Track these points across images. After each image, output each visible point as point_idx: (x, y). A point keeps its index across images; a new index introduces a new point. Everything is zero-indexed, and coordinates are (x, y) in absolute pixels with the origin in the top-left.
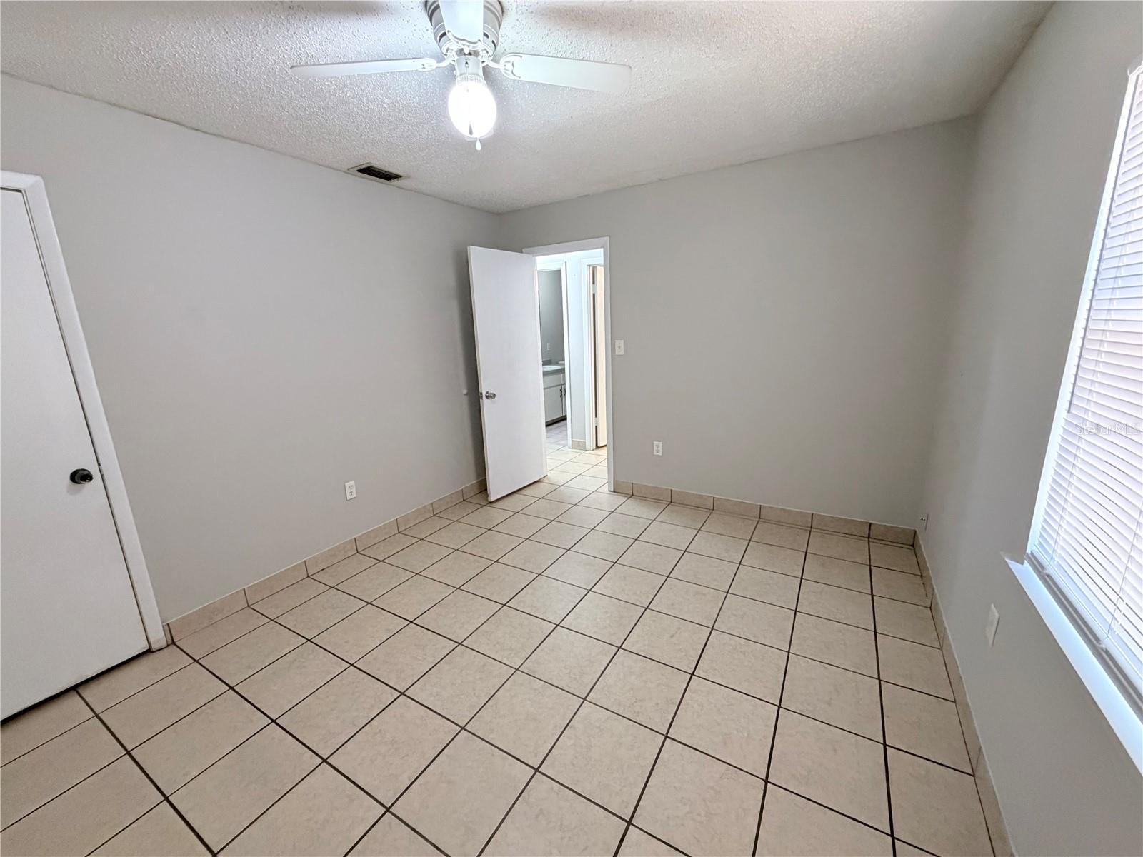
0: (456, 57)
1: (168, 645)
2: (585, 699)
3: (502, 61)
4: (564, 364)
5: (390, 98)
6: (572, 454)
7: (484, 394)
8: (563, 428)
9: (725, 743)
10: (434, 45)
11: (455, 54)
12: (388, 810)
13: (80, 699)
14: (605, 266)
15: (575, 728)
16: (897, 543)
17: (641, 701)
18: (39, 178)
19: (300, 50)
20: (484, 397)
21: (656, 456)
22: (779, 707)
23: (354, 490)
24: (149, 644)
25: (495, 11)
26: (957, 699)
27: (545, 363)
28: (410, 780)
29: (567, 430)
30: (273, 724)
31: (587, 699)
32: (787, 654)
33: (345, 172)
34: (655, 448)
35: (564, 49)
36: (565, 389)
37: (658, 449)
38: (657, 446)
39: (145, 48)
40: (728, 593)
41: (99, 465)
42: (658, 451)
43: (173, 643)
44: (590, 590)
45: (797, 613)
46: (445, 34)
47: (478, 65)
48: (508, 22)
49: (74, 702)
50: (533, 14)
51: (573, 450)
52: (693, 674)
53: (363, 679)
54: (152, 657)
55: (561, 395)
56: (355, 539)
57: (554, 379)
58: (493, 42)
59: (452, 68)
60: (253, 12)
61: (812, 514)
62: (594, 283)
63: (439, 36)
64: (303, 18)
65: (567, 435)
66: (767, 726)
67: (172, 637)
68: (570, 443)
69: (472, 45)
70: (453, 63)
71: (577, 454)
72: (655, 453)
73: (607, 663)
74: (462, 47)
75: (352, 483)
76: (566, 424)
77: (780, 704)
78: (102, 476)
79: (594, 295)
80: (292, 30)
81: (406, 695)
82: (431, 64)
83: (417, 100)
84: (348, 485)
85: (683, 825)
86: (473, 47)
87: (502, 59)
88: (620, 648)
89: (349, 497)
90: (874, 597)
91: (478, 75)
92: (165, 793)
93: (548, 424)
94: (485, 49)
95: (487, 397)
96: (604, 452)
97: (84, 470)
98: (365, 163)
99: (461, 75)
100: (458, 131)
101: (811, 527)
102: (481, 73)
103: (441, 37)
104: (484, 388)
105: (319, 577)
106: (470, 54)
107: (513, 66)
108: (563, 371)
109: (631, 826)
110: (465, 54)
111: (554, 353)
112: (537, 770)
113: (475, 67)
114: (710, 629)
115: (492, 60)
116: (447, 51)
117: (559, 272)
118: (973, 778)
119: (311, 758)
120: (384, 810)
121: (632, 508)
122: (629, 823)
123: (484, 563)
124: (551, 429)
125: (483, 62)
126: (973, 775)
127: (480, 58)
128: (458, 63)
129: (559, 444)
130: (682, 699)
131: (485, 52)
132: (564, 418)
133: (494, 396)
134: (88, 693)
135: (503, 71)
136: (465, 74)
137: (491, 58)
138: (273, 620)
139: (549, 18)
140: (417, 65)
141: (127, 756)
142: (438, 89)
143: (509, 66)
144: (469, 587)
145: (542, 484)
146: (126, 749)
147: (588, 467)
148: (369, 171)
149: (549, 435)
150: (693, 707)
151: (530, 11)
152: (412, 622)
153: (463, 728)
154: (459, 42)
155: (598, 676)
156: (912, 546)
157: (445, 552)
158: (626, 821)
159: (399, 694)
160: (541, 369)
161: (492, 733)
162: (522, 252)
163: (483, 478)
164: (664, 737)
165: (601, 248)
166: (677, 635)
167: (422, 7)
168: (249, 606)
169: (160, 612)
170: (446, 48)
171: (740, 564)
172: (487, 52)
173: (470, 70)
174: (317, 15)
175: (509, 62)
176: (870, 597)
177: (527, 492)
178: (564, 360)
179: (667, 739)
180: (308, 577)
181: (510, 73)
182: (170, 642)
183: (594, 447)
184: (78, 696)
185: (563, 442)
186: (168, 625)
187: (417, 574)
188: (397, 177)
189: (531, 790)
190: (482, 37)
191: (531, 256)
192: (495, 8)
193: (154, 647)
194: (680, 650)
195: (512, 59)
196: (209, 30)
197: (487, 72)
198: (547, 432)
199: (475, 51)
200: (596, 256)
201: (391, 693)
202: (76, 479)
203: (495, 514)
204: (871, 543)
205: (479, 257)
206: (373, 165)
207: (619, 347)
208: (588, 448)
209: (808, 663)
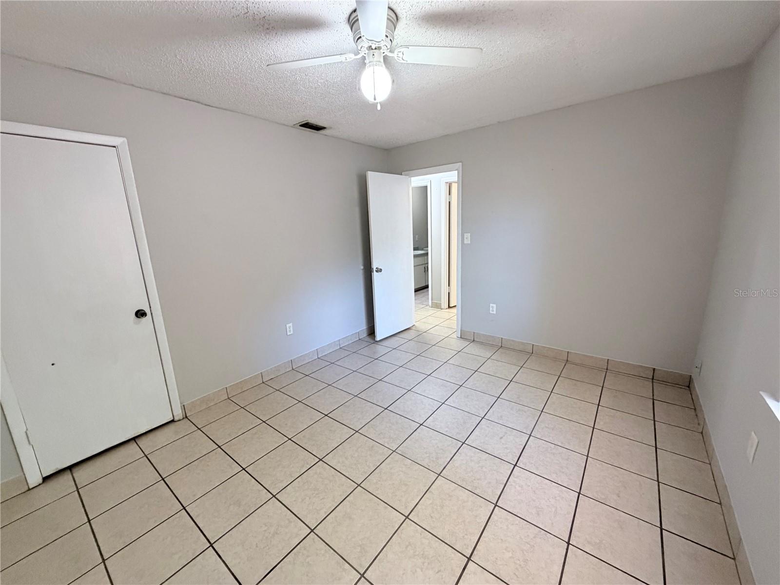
0: (367, 52)
1: (183, 418)
2: (439, 475)
3: (396, 52)
4: (427, 250)
5: (323, 79)
6: (432, 311)
7: (375, 269)
8: (426, 294)
9: (538, 514)
10: (353, 44)
11: (366, 49)
12: (312, 531)
13: (137, 446)
14: (458, 182)
15: (432, 493)
16: (675, 384)
17: (478, 479)
18: (125, 139)
19: (271, 53)
20: (375, 272)
21: (492, 314)
23: (291, 329)
24: (173, 416)
25: (393, 20)
26: (722, 501)
27: (415, 249)
28: (326, 514)
29: (428, 295)
30: (243, 471)
31: (441, 475)
32: (586, 457)
33: (292, 127)
34: (491, 308)
35: (437, 40)
36: (428, 267)
37: (493, 308)
39: (184, 60)
40: (542, 411)
41: (150, 307)
42: (493, 311)
43: (186, 417)
44: (444, 403)
45: (595, 430)
46: (360, 37)
47: (381, 55)
48: (401, 25)
49: (133, 446)
50: (417, 19)
51: (432, 308)
52: (515, 465)
53: (297, 448)
54: (174, 424)
55: (425, 271)
56: (291, 361)
57: (420, 260)
58: (391, 40)
59: (364, 58)
60: (246, 33)
61: (608, 360)
62: (450, 194)
63: (356, 39)
64: (274, 35)
65: (428, 298)
66: (570, 505)
67: (185, 413)
68: (430, 303)
69: (377, 43)
70: (365, 55)
71: (436, 311)
72: (495, 306)
73: (455, 452)
74: (371, 44)
75: (291, 325)
76: (428, 291)
77: (580, 492)
78: (152, 314)
79: (449, 202)
80: (268, 42)
81: (323, 461)
82: (351, 57)
83: (339, 79)
84: (288, 326)
85: (506, 565)
86: (378, 45)
87: (396, 50)
88: (464, 443)
89: (288, 334)
90: (656, 422)
91: (380, 62)
92: (184, 505)
93: (416, 290)
94: (385, 45)
95: (377, 271)
96: (454, 310)
97: (142, 310)
98: (304, 120)
99: (370, 62)
100: (366, 99)
101: (607, 369)
102: (382, 60)
103: (358, 39)
104: (375, 265)
105: (269, 383)
106: (376, 49)
107: (403, 54)
108: (427, 254)
109: (470, 561)
110: (372, 49)
111: (421, 242)
112: (407, 517)
113: (378, 57)
114: (529, 436)
115: (389, 52)
116: (361, 48)
117: (426, 187)
118: (733, 561)
119: (266, 493)
120: (310, 531)
121: (473, 349)
122: (469, 559)
123: (372, 381)
124: (418, 294)
125: (384, 53)
126: (734, 559)
127: (382, 51)
128: (368, 54)
129: (423, 304)
130: (507, 481)
131: (385, 46)
132: (427, 287)
133: (381, 270)
134: (141, 442)
135: (396, 58)
136: (372, 62)
137: (389, 50)
138: (243, 408)
139: (428, 21)
140: (342, 58)
141: (162, 481)
142: (352, 72)
143: (400, 55)
144: (363, 395)
145: (412, 331)
146: (162, 477)
147: (443, 320)
148: (307, 125)
149: (416, 297)
150: (515, 488)
151: (415, 17)
152: (326, 415)
153: (359, 485)
154: (370, 42)
155: (449, 460)
156: (689, 387)
157: (348, 372)
158: (467, 557)
159: (319, 460)
160: (412, 253)
161: (377, 490)
162: (401, 175)
163: (373, 325)
164: (494, 505)
165: (456, 170)
166: (504, 438)
167: (346, 21)
168: (228, 398)
169: (180, 398)
170: (360, 46)
171: (552, 392)
172: (387, 46)
173: (375, 59)
175: (400, 52)
176: (653, 422)
177: (402, 335)
178: (428, 247)
179: (497, 507)
180: (263, 382)
181: (401, 59)
182: (184, 417)
183: (447, 307)
184: (135, 443)
185: (425, 303)
186: (184, 406)
187: (329, 385)
188: (324, 128)
189: (403, 530)
190: (384, 38)
191: (407, 177)
192: (393, 18)
193: (176, 419)
194: (506, 448)
195: (403, 50)
196: (220, 46)
197: (386, 59)
198: (415, 295)
199: (378, 47)
200: (452, 176)
201: (314, 459)
202: (138, 315)
203: (381, 349)
204: (654, 383)
205: (373, 178)
206: (310, 122)
207: (467, 238)
208: (443, 307)
209: (602, 465)
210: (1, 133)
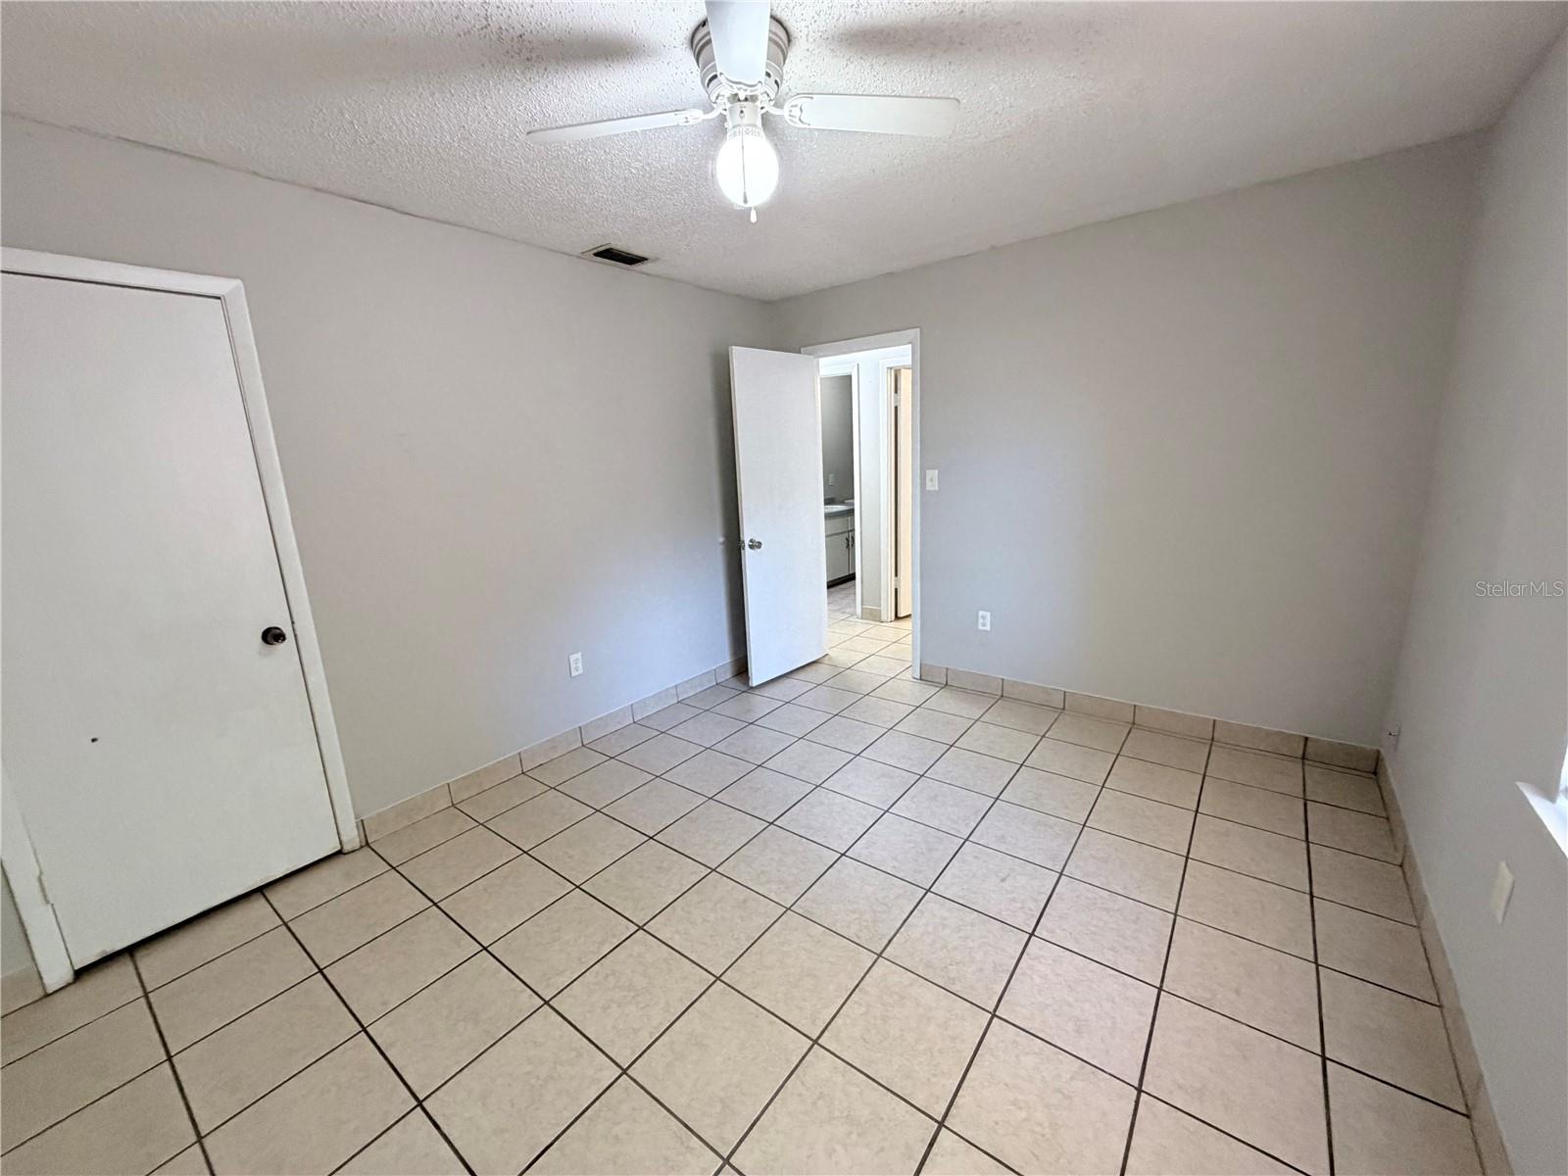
0: (728, 106)
1: (362, 847)
3: (787, 106)
4: (853, 504)
5: (640, 161)
6: (861, 626)
7: (747, 542)
8: (851, 591)
9: (1080, 1033)
10: (700, 91)
11: (726, 101)
12: (624, 1072)
13: (267, 904)
14: (912, 368)
15: (866, 993)
16: (1348, 770)
17: (957, 964)
18: (239, 283)
19: (536, 109)
20: (747, 547)
21: (982, 631)
22: (1160, 989)
23: (580, 665)
24: (341, 843)
25: (780, 42)
26: (1444, 1001)
27: (828, 502)
28: (651, 1037)
29: (855, 593)
30: (484, 952)
31: (883, 955)
32: (1173, 916)
33: (579, 257)
34: (981, 621)
35: (868, 82)
36: (853, 538)
37: (985, 621)
38: (984, 618)
40: (1084, 825)
41: (293, 623)
42: (984, 625)
43: (367, 844)
44: (887, 811)
45: (1190, 861)
46: (715, 77)
47: (757, 112)
48: (796, 54)
49: (259, 905)
50: (829, 41)
51: (863, 621)
52: (1032, 934)
53: (591, 906)
54: (343, 859)
55: (848, 546)
56: (580, 728)
57: (839, 524)
58: (776, 82)
59: (723, 119)
61: (1215, 721)
62: (896, 392)
63: (707, 80)
64: (541, 71)
65: (855, 600)
66: (1141, 1014)
67: (366, 836)
68: (859, 611)
69: (749, 89)
70: (724, 112)
71: (870, 626)
72: (980, 627)
73: (911, 910)
74: (736, 91)
75: (579, 655)
76: (855, 585)
77: (1161, 986)
78: (295, 636)
79: (896, 408)
80: (528, 85)
81: (645, 930)
82: (697, 116)
83: (673, 160)
84: (573, 658)
85: (1016, 1135)
86: (751, 91)
87: (786, 104)
88: (929, 890)
89: (573, 674)
90: (1311, 845)
91: (755, 125)
92: (363, 1023)
93: (831, 585)
94: (766, 92)
95: (751, 547)
96: (907, 625)
97: (277, 628)
98: (603, 243)
99: (734, 127)
100: (728, 200)
101: (1213, 740)
102: (759, 123)
103: (711, 80)
104: (747, 535)
105: (536, 774)
106: (746, 99)
107: (801, 111)
108: (851, 512)
109: (943, 1128)
110: (739, 100)
111: (840, 487)
112: (816, 1042)
113: (752, 115)
114: (1058, 875)
115: (774, 105)
116: (717, 98)
117: (849, 377)
118: (1465, 1119)
119: (531, 997)
120: (620, 1071)
121: (946, 702)
122: (941, 1124)
123: (744, 767)
124: (834, 592)
125: (762, 108)
126: (1468, 1116)
127: (758, 103)
128: (730, 112)
129: (843, 613)
130: (1016, 967)
131: (765, 95)
132: (852, 577)
133: (759, 545)
134: (275, 896)
135: (787, 118)
136: (740, 126)
137: (772, 103)
138: (482, 825)
140: (678, 119)
141: (319, 974)
142: (700, 146)
143: (796, 112)
144: (724, 797)
145: (820, 665)
146: (318, 967)
147: (885, 644)
148: (609, 254)
149: (831, 599)
150: (1033, 980)
151: (825, 37)
152: (651, 838)
153: (718, 978)
154: (735, 86)
155: (898, 926)
156: (1375, 773)
157: (693, 750)
158: (936, 1121)
159: (637, 928)
160: (823, 509)
161: (755, 988)
162: (800, 352)
163: (743, 654)
164: (990, 1015)
165: (908, 343)
166: (1010, 879)
167: (687, 44)
168: (453, 805)
169: (353, 807)
170: (716, 94)
171: (1103, 787)
172: (768, 95)
173: (745, 121)
174: (558, 64)
175: (796, 106)
176: (1304, 844)
177: (802, 675)
178: (853, 498)
179: (995, 1019)
180: (523, 773)
181: (797, 120)
182: (364, 843)
183: (893, 617)
184: (263, 899)
185: (848, 610)
186: (362, 821)
187: (658, 777)
188: (642, 260)
189: (807, 1067)
190: (763, 78)
191: (812, 357)
192: (780, 38)
193: (347, 848)
194: (1014, 900)
195: (799, 101)
196: (432, 94)
197: (767, 121)
198: (829, 594)
199: (752, 96)
200: (901, 354)
201: (627, 926)
202: (269, 639)
203: (760, 704)
204: (1306, 767)
205: (743, 359)
206: (614, 246)
207: (931, 480)
208: (884, 618)
209: (1204, 931)
210: (3, 272)
